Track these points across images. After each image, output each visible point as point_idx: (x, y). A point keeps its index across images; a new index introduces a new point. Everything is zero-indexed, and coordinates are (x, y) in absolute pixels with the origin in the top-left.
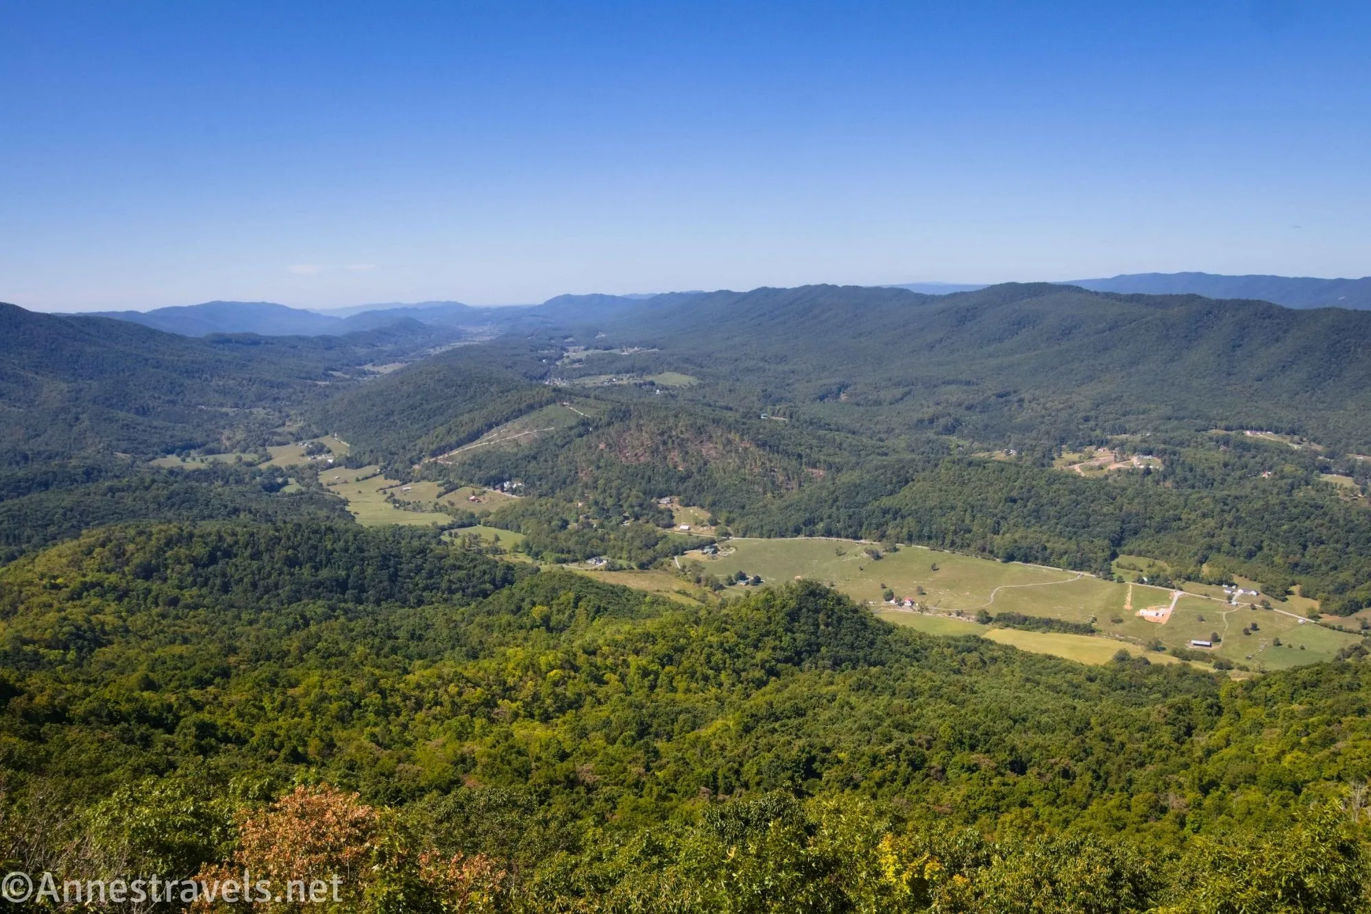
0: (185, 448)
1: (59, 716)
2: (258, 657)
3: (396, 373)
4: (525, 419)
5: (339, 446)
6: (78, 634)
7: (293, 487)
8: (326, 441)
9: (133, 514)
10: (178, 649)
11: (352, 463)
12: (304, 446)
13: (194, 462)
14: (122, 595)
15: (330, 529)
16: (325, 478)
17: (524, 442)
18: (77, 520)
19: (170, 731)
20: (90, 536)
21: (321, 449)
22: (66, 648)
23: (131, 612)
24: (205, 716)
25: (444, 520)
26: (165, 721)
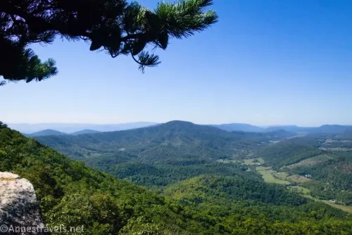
0: (224, 158)
1: (190, 217)
2: (236, 212)
3: (277, 143)
4: (313, 158)
5: (261, 161)
6: (196, 199)
7: (249, 170)
8: (258, 159)
9: (211, 172)
10: (217, 206)
11: (264, 165)
12: (252, 160)
13: (226, 161)
14: (207, 191)
15: (257, 182)
16: (257, 168)
17: (312, 164)
18: (199, 172)
19: (213, 226)
20: (201, 176)
21: (257, 161)
22: (193, 201)
23: (208, 196)
24: (221, 224)
25: (288, 183)
26: (213, 223)
